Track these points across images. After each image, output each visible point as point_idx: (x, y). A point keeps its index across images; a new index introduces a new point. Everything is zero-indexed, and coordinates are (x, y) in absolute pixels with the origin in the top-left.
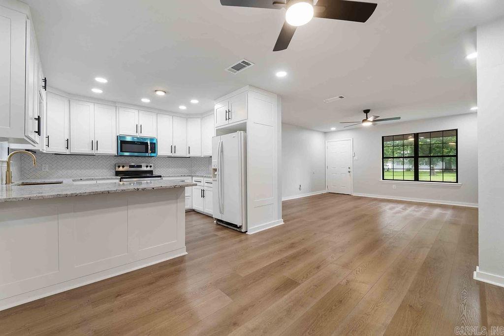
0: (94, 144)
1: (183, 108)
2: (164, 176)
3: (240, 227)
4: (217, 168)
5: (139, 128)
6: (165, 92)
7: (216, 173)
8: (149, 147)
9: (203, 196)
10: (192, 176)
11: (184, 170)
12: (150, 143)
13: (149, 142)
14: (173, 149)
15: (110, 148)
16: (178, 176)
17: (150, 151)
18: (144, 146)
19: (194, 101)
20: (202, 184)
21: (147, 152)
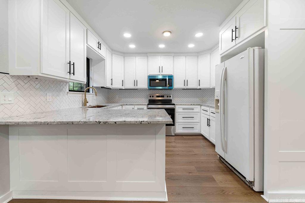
0: (136, 83)
1: (191, 46)
2: (177, 105)
3: (252, 183)
4: (219, 98)
5: (161, 69)
6: (170, 32)
7: (219, 104)
8: (167, 82)
9: (209, 125)
10: (201, 105)
11: (197, 100)
12: (169, 79)
13: (167, 79)
14: (186, 82)
15: (144, 84)
16: (188, 105)
17: (168, 85)
18: (164, 82)
19: (199, 35)
20: (208, 113)
21: (166, 86)
